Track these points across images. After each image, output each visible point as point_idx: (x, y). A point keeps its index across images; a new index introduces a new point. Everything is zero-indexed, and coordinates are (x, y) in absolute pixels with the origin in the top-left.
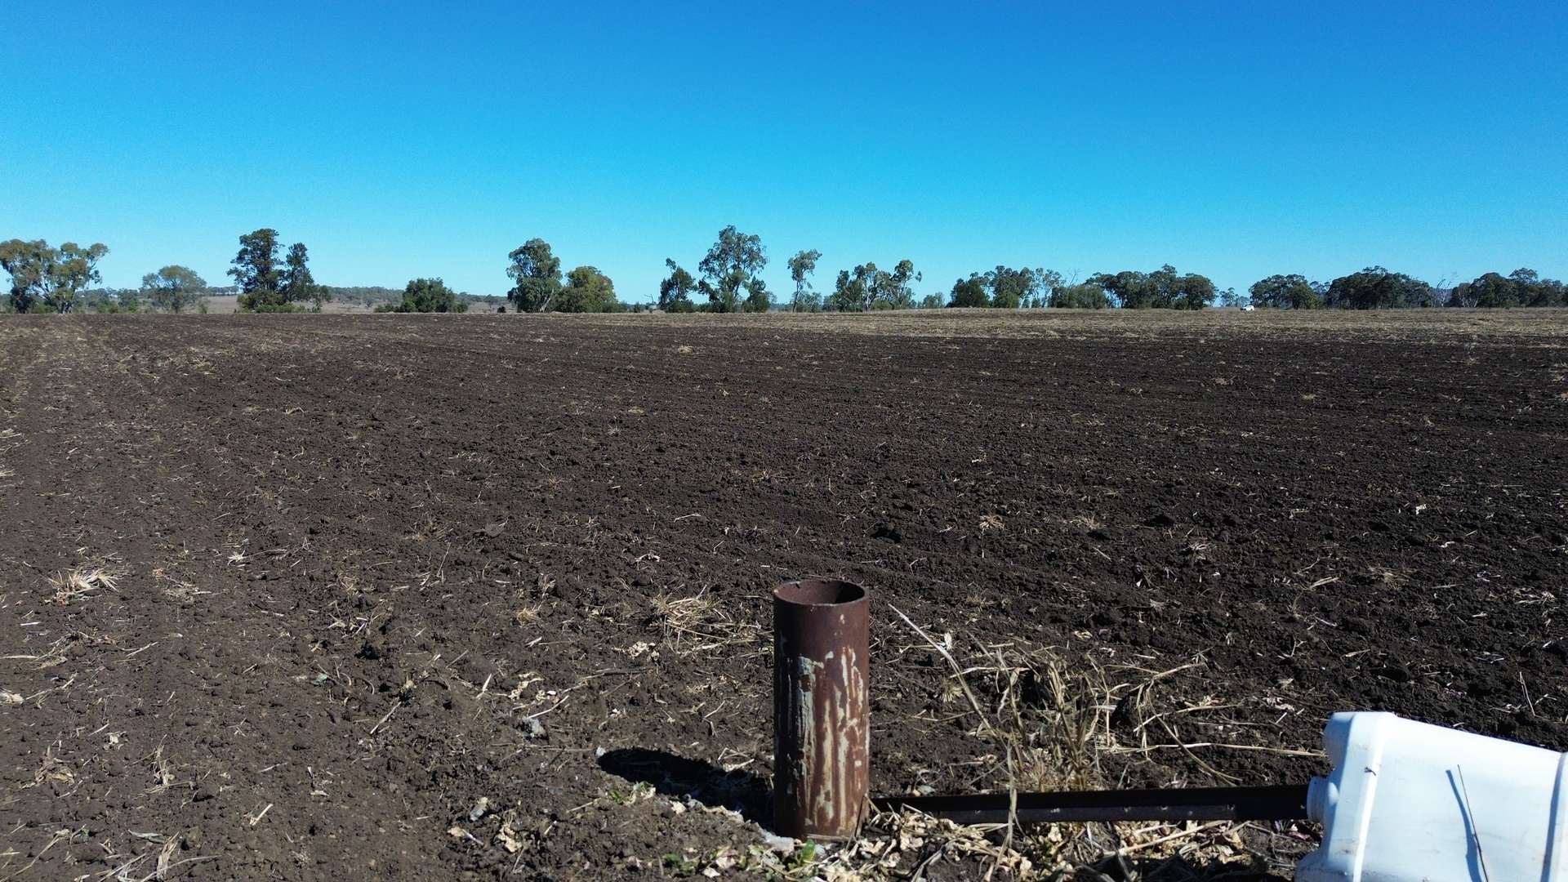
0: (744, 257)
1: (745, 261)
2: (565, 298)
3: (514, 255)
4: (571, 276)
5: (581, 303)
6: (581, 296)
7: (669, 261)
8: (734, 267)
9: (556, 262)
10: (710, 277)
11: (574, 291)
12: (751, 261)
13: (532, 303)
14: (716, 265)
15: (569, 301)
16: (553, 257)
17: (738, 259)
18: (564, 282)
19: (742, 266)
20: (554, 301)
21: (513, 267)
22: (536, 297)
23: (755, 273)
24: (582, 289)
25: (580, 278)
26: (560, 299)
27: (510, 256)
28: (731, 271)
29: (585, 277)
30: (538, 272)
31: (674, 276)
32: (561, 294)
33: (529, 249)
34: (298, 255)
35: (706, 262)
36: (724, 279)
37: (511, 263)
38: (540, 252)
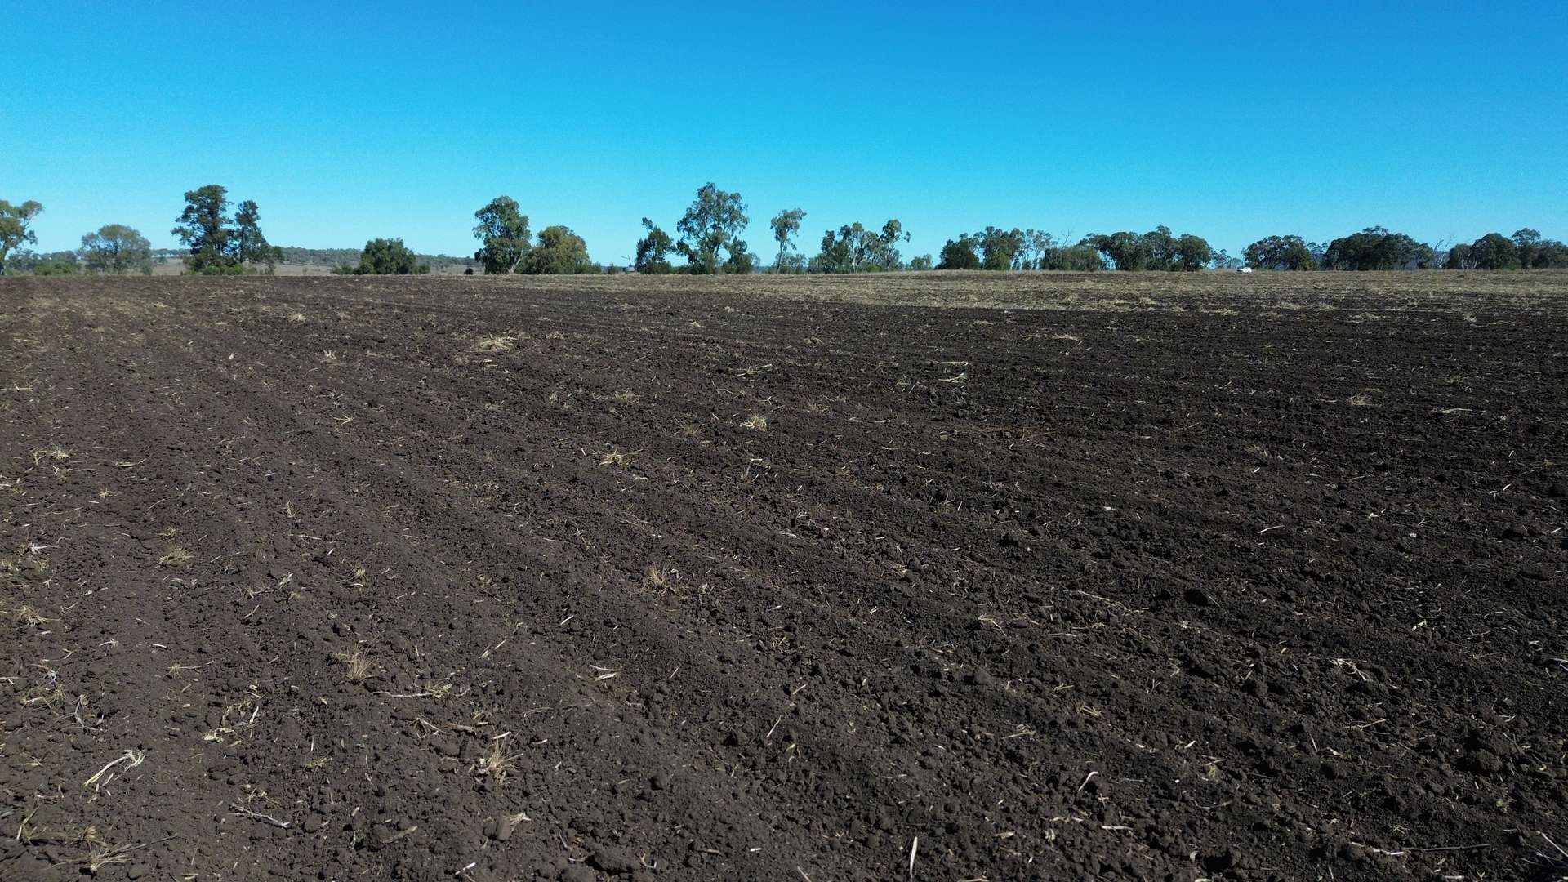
0: (725, 216)
1: (725, 221)
2: (535, 259)
3: (480, 214)
4: (541, 236)
5: (552, 265)
6: (552, 258)
7: (645, 220)
8: (714, 227)
9: (525, 220)
10: (689, 238)
11: (545, 252)
12: (732, 220)
13: (501, 265)
14: (695, 224)
15: (539, 262)
16: (521, 215)
17: (719, 218)
18: (534, 242)
19: (723, 226)
20: (523, 263)
21: (480, 227)
22: (504, 257)
23: (736, 233)
24: (553, 249)
25: (551, 238)
26: (529, 261)
27: (476, 215)
28: (710, 231)
29: (556, 237)
30: (506, 232)
31: (651, 236)
32: (531, 255)
33: (496, 207)
34: (248, 215)
35: (685, 221)
36: (704, 239)
37: (478, 222)
38: (508, 211)
